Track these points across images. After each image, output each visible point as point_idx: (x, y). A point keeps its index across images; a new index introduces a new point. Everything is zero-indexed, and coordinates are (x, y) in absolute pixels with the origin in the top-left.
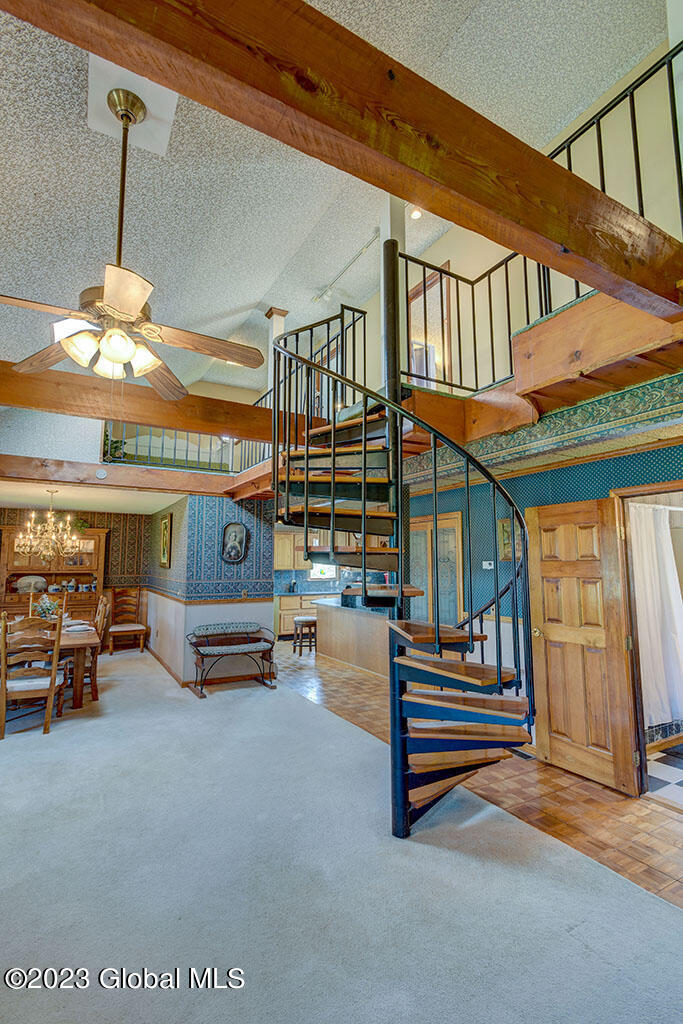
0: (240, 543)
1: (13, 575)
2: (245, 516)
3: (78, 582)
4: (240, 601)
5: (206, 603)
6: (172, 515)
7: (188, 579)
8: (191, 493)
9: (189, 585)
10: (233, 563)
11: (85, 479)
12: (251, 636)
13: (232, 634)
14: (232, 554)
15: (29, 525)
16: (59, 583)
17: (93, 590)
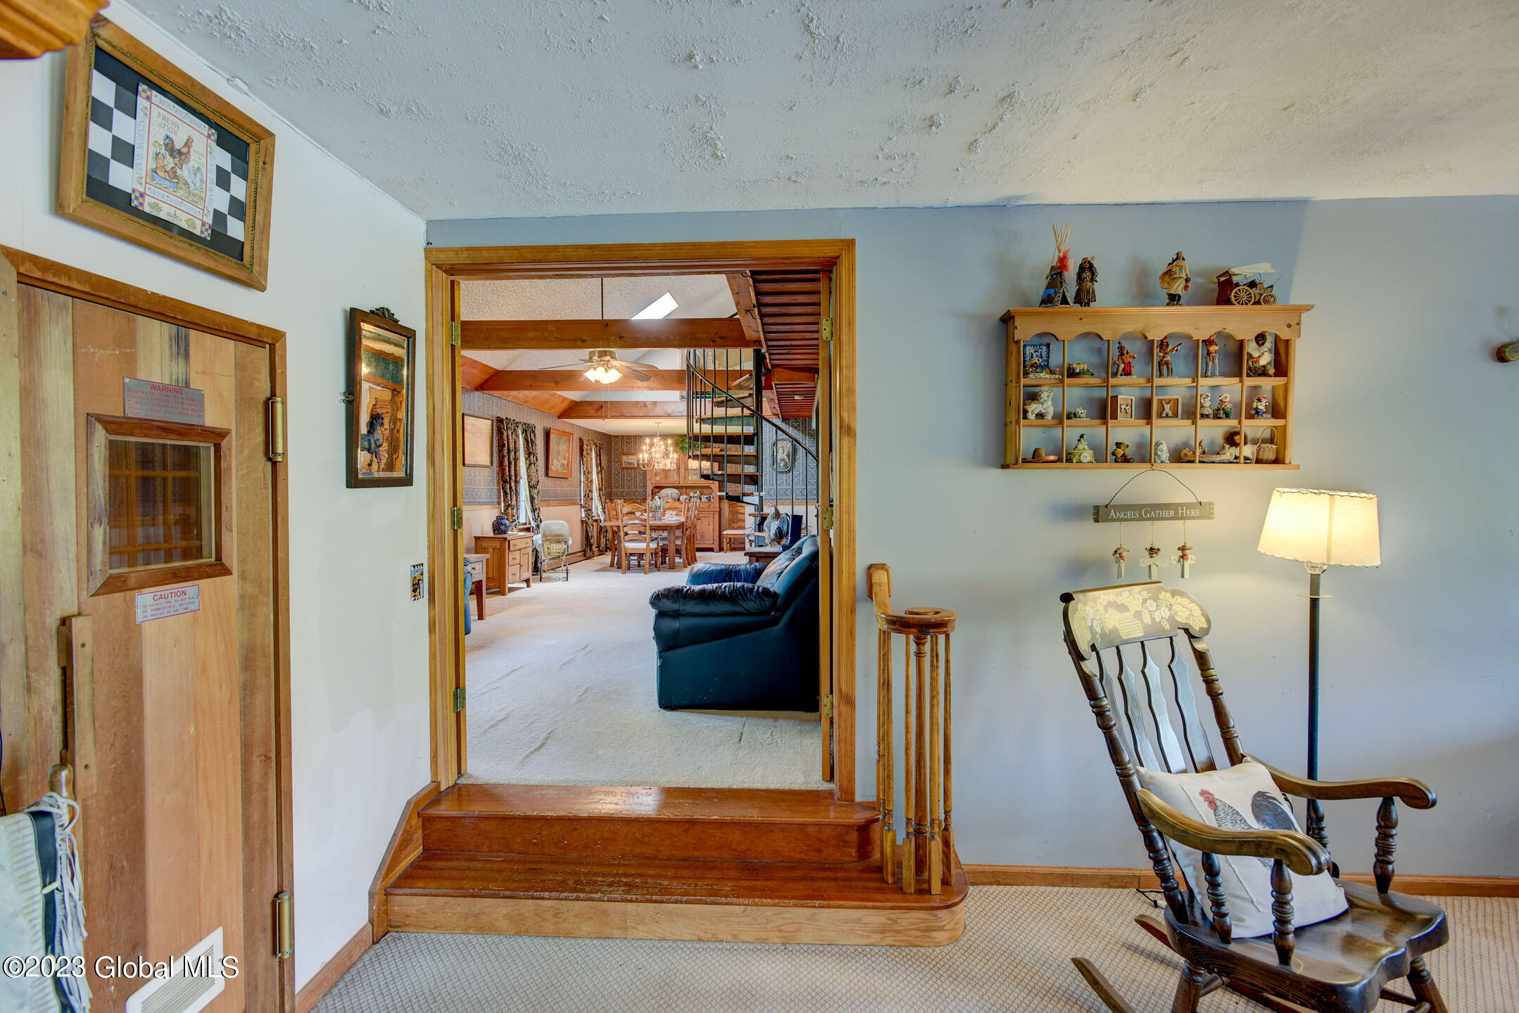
0: (788, 456)
1: (656, 487)
3: (702, 493)
10: (782, 473)
14: (782, 465)
15: (644, 448)
16: (688, 494)
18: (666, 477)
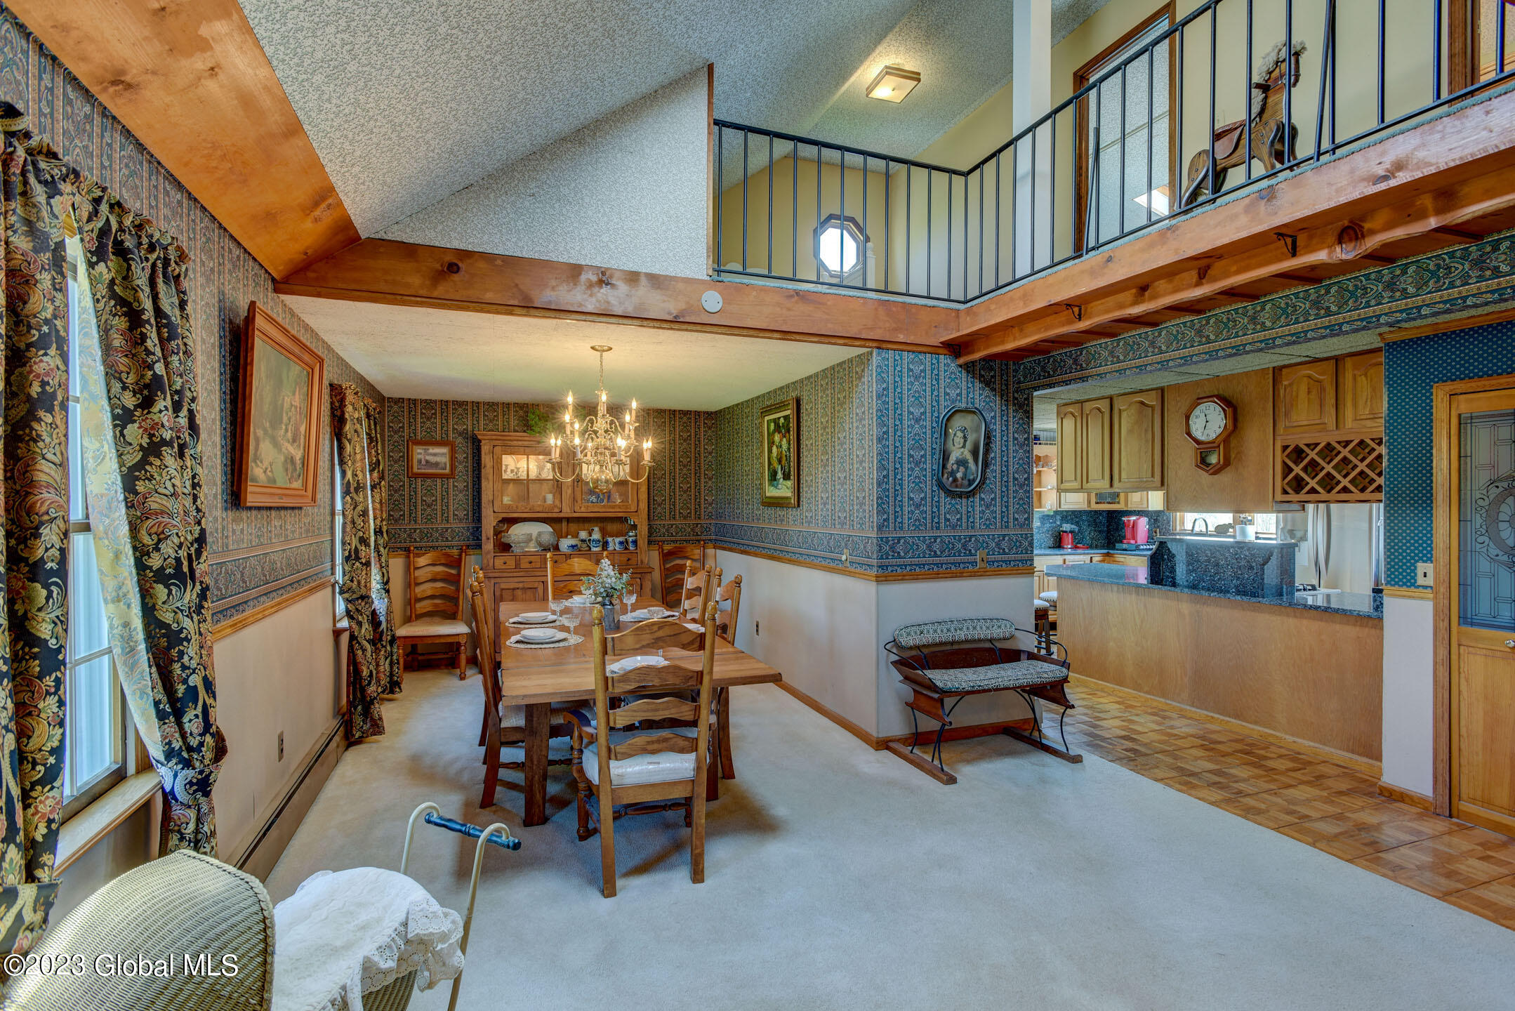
0: (975, 453)
1: (503, 520)
2: (978, 395)
3: (604, 533)
4: (974, 575)
5: (915, 578)
6: (798, 402)
7: (880, 528)
8: (881, 344)
9: (882, 541)
10: (960, 495)
11: (682, 313)
12: (999, 645)
13: (967, 641)
14: (959, 475)
16: (576, 536)
17: (631, 548)
18: (527, 497)
